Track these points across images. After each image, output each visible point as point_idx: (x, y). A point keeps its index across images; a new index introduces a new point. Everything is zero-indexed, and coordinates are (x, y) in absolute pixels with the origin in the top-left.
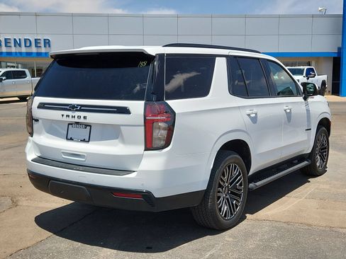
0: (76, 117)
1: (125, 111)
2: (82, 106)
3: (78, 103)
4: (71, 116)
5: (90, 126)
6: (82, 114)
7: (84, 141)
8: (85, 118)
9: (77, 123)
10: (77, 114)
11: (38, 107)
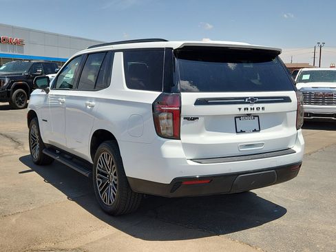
0: (255, 109)
1: (287, 100)
2: (259, 98)
3: (256, 96)
4: (249, 109)
5: (258, 116)
6: (261, 105)
7: (255, 131)
8: (263, 108)
9: (249, 115)
10: (255, 106)
11: (195, 104)
